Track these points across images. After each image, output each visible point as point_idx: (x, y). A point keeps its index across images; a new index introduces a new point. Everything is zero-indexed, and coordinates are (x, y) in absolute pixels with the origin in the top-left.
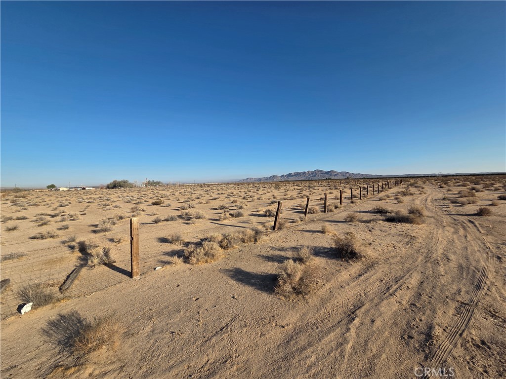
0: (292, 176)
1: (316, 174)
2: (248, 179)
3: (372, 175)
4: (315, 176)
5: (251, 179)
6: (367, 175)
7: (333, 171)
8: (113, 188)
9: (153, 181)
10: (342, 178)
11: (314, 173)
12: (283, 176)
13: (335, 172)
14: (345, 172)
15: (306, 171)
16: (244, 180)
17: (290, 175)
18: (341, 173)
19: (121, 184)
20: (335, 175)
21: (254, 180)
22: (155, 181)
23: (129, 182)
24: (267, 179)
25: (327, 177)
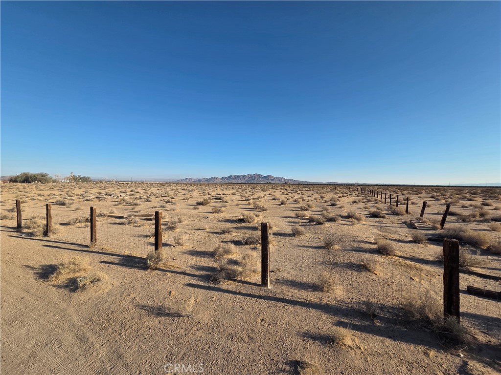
0: (233, 178)
1: (255, 178)
2: (187, 179)
3: (302, 182)
4: (254, 179)
5: (190, 179)
6: (298, 181)
7: (270, 176)
8: (23, 182)
9: (79, 176)
10: (278, 182)
11: (253, 177)
12: (223, 178)
13: (272, 177)
14: (280, 177)
15: (246, 174)
16: (182, 180)
17: (230, 177)
18: (277, 178)
19: (38, 177)
20: (272, 180)
21: (193, 180)
22: (82, 176)
23: (50, 176)
24: (207, 180)
25: (265, 181)
